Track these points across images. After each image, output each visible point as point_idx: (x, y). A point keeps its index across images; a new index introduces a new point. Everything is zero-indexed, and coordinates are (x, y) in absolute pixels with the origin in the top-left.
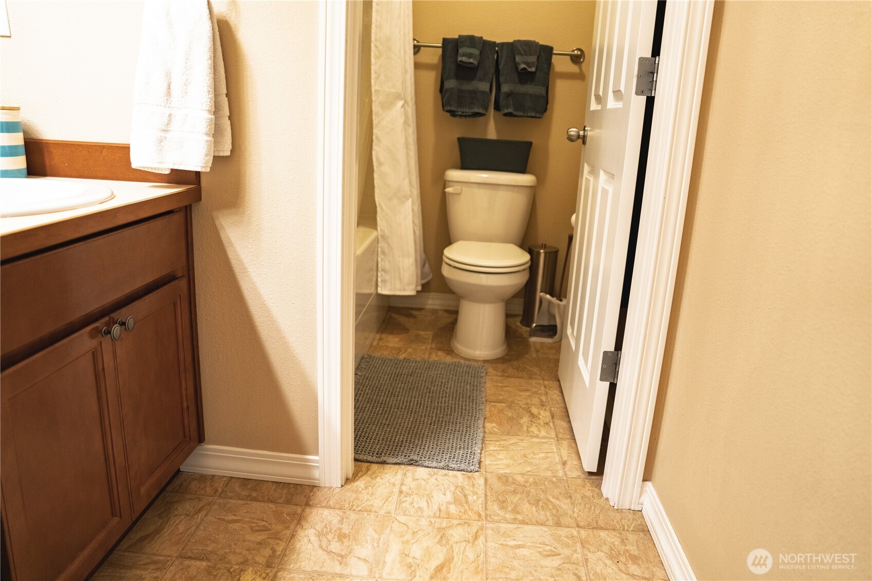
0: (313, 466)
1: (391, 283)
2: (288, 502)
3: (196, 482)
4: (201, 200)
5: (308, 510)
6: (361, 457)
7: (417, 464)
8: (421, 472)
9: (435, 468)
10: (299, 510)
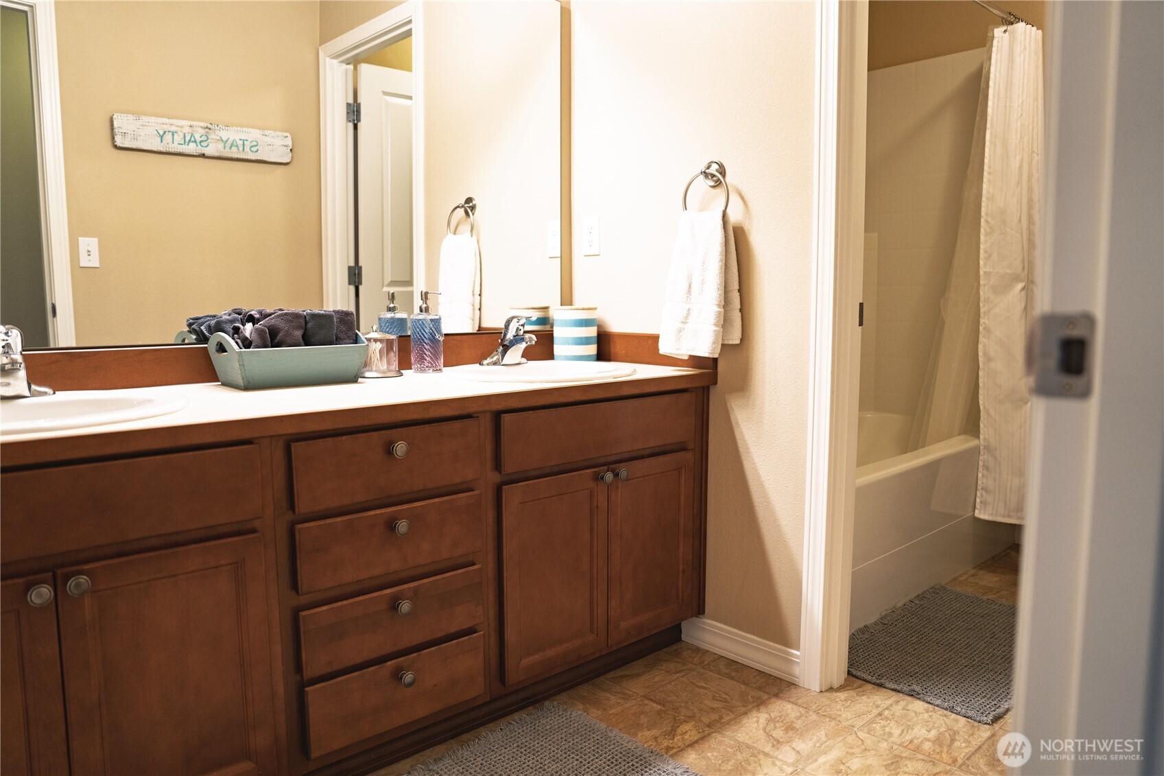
0: (795, 661)
1: (993, 508)
2: (759, 688)
3: (690, 651)
4: (716, 384)
5: (773, 700)
6: (854, 672)
7: (918, 697)
8: (918, 705)
9: (938, 706)
10: (766, 696)
